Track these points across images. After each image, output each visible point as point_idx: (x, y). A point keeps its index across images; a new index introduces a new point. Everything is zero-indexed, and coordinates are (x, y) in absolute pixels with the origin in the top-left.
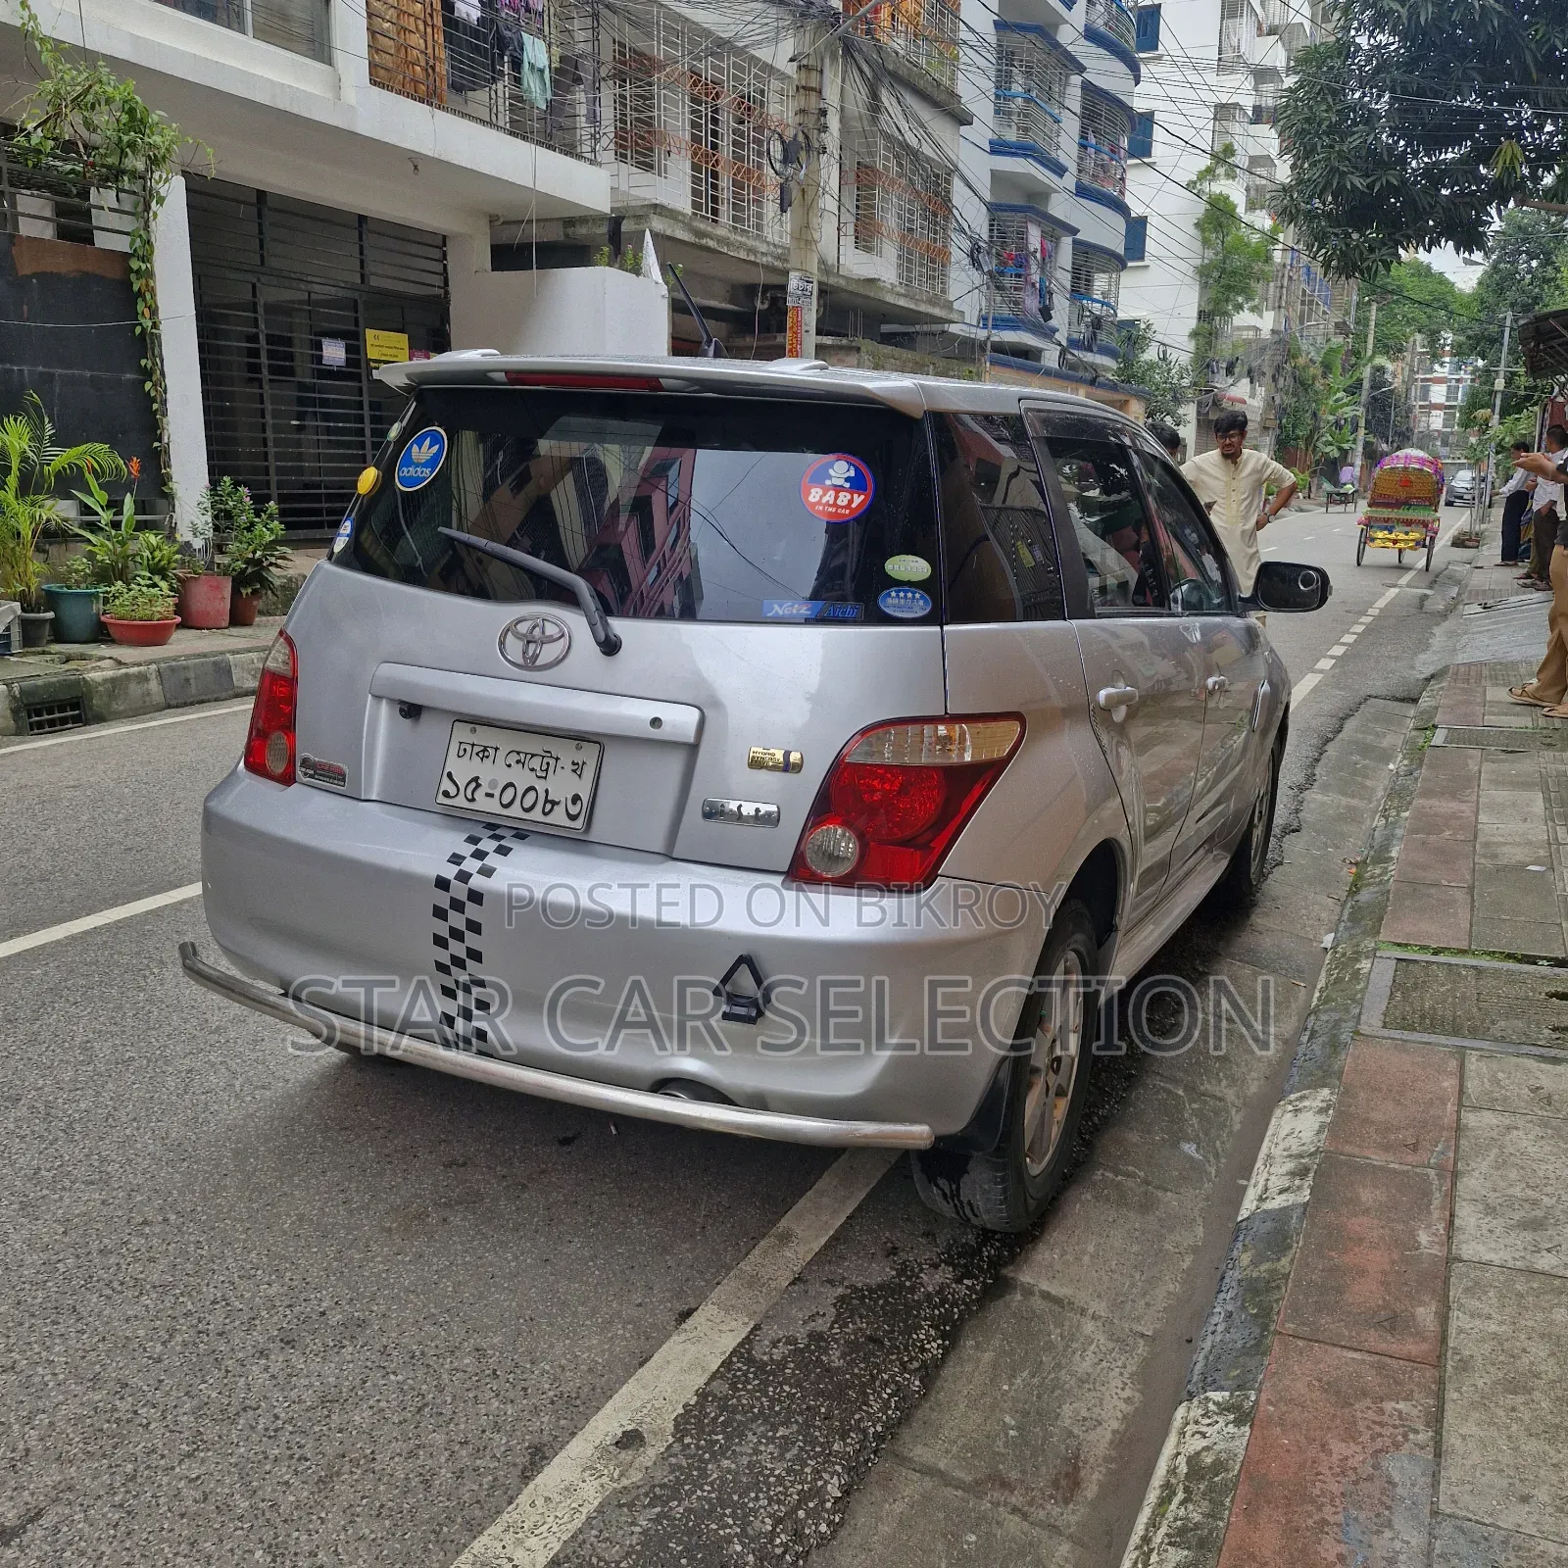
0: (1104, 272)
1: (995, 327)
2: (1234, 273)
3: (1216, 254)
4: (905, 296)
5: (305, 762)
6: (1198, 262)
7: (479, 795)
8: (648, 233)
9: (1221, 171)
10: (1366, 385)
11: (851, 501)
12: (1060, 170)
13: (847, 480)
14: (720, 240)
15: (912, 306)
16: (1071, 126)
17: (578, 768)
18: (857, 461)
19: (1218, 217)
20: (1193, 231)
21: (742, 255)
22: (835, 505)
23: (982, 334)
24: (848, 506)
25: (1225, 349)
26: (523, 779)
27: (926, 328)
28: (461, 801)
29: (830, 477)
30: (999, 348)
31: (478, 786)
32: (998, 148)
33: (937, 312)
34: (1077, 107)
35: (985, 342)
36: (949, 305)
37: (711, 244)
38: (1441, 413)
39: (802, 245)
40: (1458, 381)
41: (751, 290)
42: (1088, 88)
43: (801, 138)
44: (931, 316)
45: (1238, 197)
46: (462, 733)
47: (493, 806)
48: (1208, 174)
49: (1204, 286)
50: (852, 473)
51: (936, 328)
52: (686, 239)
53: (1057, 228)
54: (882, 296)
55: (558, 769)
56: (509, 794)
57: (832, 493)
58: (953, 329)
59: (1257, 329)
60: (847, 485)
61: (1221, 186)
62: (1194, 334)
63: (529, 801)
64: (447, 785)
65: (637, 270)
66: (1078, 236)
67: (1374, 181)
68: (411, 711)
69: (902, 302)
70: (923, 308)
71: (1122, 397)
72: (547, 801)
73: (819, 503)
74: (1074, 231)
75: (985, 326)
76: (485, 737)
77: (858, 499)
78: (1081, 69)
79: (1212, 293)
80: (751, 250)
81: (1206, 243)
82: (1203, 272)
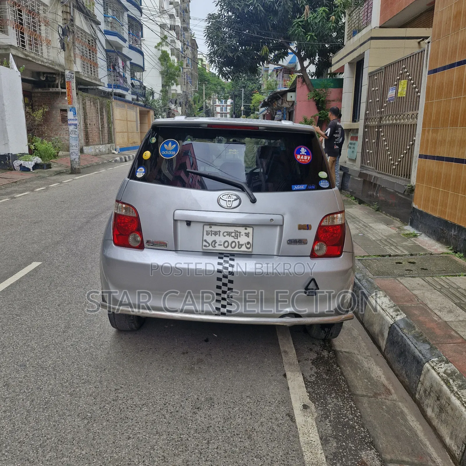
0: (139, 72)
1: (114, 88)
2: (171, 73)
3: (165, 68)
4: (88, 77)
5: (148, 242)
6: (160, 70)
7: (216, 245)
8: (11, 54)
9: (164, 43)
10: (204, 107)
11: (307, 158)
12: (125, 41)
13: (305, 152)
14: (33, 58)
15: (90, 81)
16: (126, 27)
17: (247, 235)
18: (306, 147)
19: (164, 58)
20: (158, 61)
21: (40, 63)
22: (304, 159)
23: (110, 90)
24: (307, 159)
25: (170, 96)
26: (230, 239)
27: (92, 87)
28: (211, 247)
29: (301, 152)
30: (115, 94)
31: (216, 243)
32: (107, 33)
33: (97, 83)
34: (127, 21)
35: (112, 92)
36: (99, 80)
37: (30, 59)
38: (220, 115)
39: (69, 62)
40: (223, 106)
41: (39, 74)
42: (129, 16)
43: (67, 28)
44: (94, 83)
45: (169, 52)
46: (207, 228)
47: (222, 248)
48: (160, 44)
49: (163, 78)
50: (306, 151)
51: (95, 87)
52: (22, 57)
53: (125, 58)
54: (81, 77)
55: (241, 236)
56: (226, 244)
57: (302, 156)
58: (100, 88)
59: (176, 90)
60: (305, 154)
61: (165, 48)
62: (162, 91)
63: (233, 245)
64: (205, 243)
65: (8, 66)
66: (132, 61)
67: (234, 54)
68: (189, 223)
69: (87, 79)
70: (93, 81)
71: (148, 110)
72: (239, 245)
73: (300, 159)
74: (131, 60)
75: (111, 88)
76: (215, 229)
77: (309, 158)
78: (127, 10)
79: (165, 79)
80: (42, 61)
81: (162, 64)
82: (162, 73)
